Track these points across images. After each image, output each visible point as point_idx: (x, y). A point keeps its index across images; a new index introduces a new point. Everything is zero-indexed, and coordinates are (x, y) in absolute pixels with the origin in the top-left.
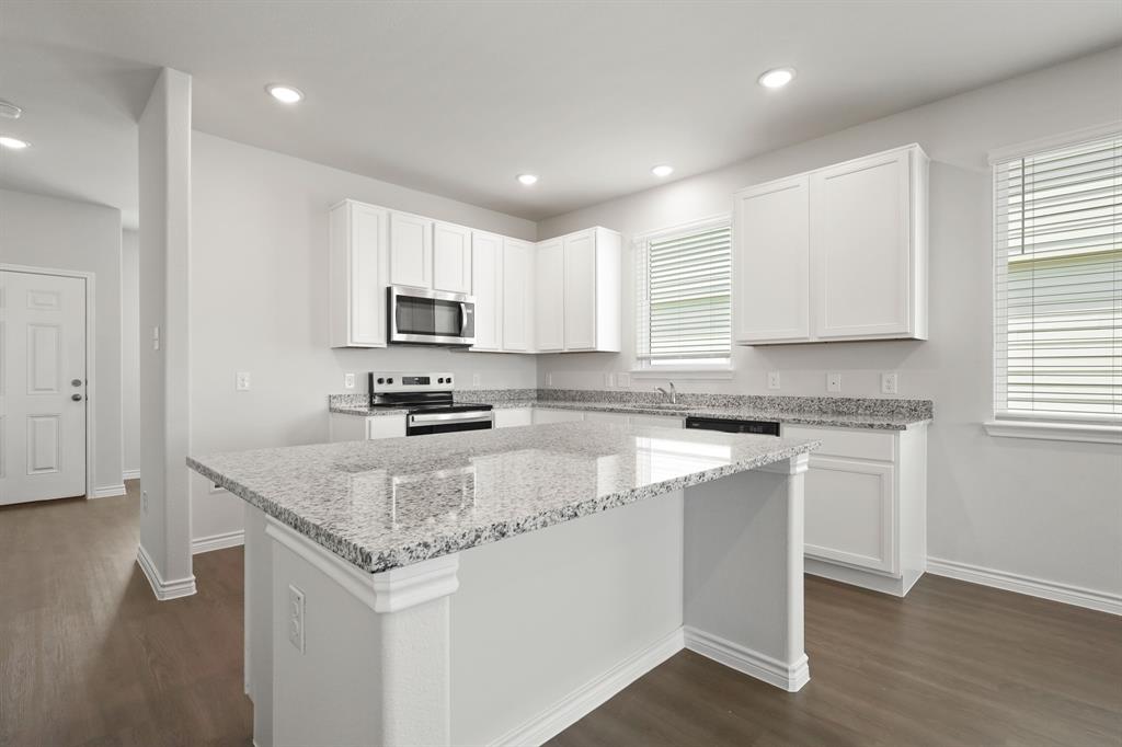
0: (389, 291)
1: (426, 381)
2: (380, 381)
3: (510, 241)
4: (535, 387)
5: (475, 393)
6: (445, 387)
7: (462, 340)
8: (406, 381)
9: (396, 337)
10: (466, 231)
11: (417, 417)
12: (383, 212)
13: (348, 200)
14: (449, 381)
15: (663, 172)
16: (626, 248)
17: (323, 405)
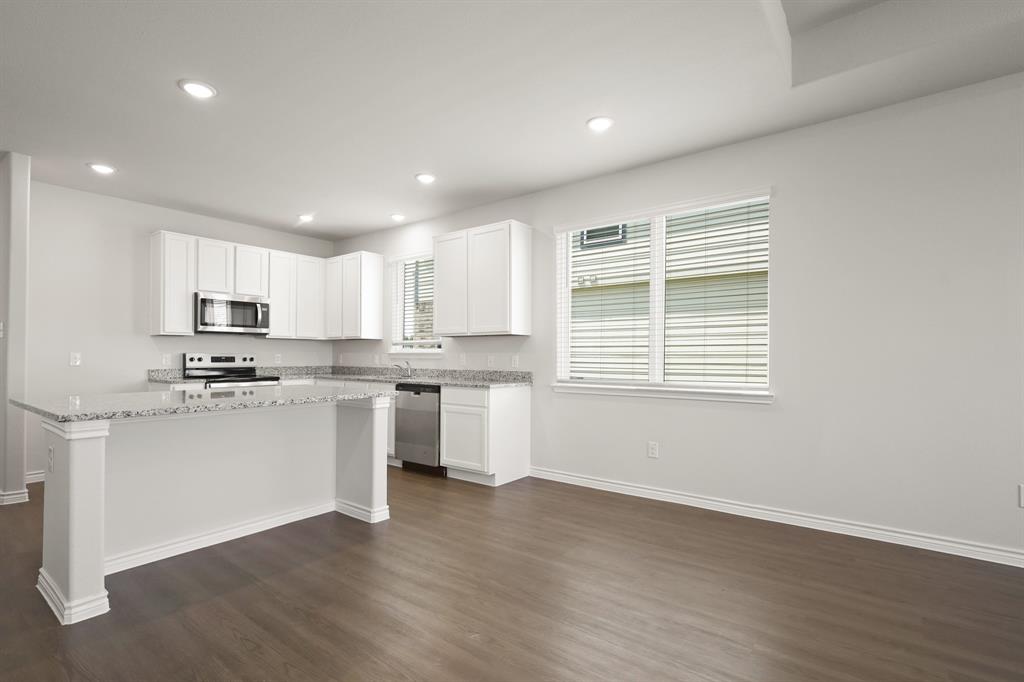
0: (196, 295)
1: (232, 359)
2: (192, 360)
3: (302, 258)
4: (331, 364)
5: (276, 369)
6: (248, 364)
7: (258, 330)
8: (214, 359)
9: (201, 328)
10: (264, 251)
11: (213, 385)
12: (192, 239)
13: (163, 231)
14: (252, 359)
15: (398, 218)
16: (386, 266)
17: (143, 377)
